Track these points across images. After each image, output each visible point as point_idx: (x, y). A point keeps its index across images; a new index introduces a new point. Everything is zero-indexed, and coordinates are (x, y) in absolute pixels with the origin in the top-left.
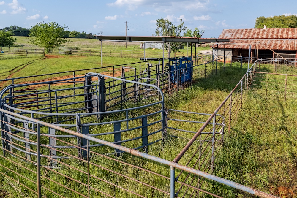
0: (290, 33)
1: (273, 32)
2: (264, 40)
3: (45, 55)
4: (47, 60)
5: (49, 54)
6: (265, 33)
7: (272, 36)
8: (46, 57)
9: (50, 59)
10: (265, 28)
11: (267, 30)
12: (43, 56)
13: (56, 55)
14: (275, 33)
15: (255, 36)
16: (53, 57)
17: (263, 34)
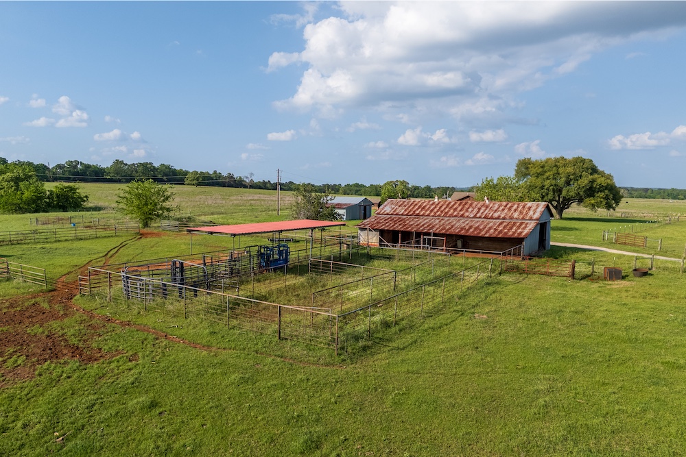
0: (460, 208)
1: (441, 207)
2: (425, 217)
3: (141, 232)
4: (144, 240)
5: (146, 228)
6: (432, 207)
7: (437, 212)
8: (141, 234)
9: (148, 239)
11: (437, 203)
12: (138, 233)
13: (155, 231)
14: (444, 207)
16: (152, 234)
17: (428, 210)
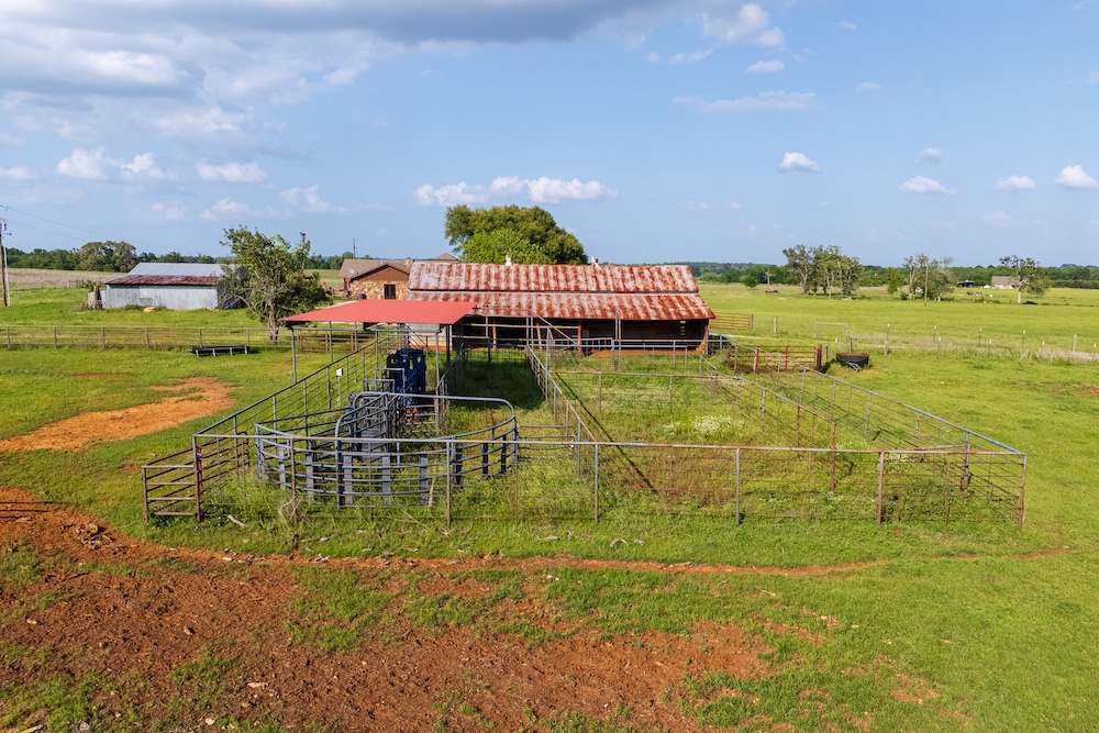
0: (561, 277)
1: (527, 275)
2: (513, 294)
6: (512, 276)
7: (528, 284)
10: (508, 263)
11: (513, 268)
14: (533, 276)
15: (493, 284)
17: (507, 280)
